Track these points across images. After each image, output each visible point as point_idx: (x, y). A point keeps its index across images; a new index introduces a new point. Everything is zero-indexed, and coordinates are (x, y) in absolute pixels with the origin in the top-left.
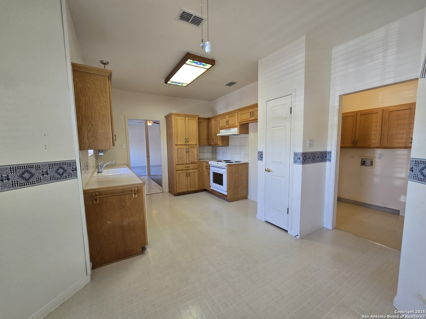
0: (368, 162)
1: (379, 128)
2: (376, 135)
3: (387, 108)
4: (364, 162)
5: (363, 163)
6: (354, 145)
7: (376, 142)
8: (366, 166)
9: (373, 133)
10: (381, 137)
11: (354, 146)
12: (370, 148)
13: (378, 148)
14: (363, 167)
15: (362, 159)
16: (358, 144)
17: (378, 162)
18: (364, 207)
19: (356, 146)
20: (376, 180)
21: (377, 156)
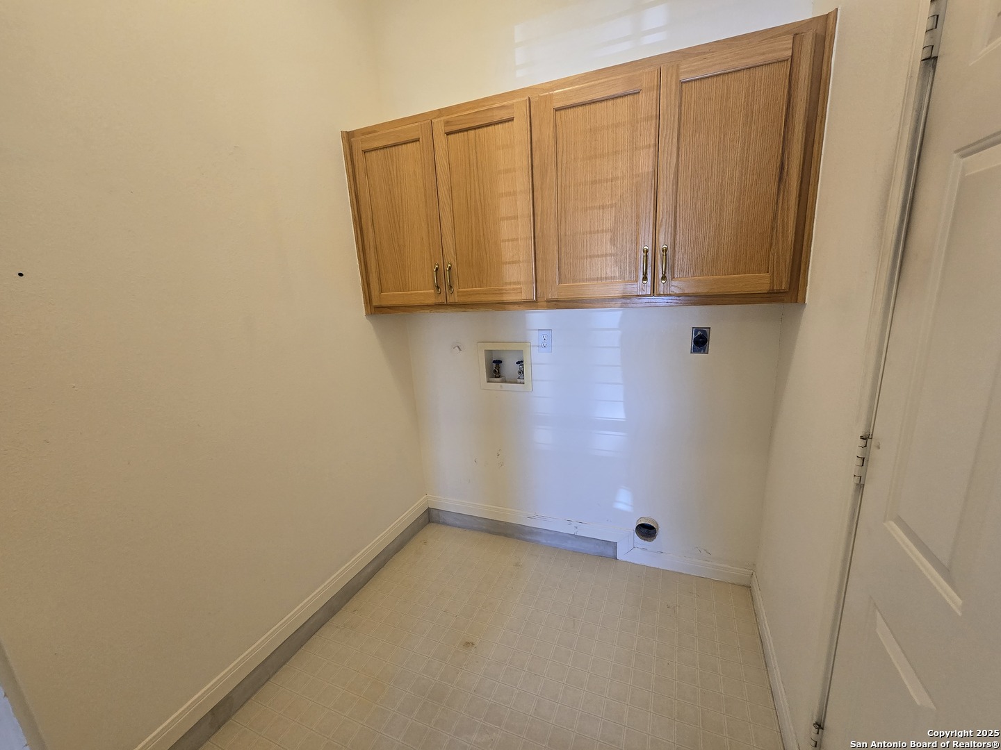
0: (510, 367)
1: (523, 205)
2: (517, 240)
3: (544, 90)
4: (498, 362)
5: (495, 369)
6: (443, 294)
7: (522, 280)
8: (505, 381)
9: (506, 230)
10: (537, 252)
11: (441, 299)
12: (501, 305)
13: (532, 304)
14: (496, 386)
15: (489, 353)
16: (455, 288)
17: (540, 365)
18: (518, 538)
19: (451, 299)
20: (543, 437)
21: (535, 338)
